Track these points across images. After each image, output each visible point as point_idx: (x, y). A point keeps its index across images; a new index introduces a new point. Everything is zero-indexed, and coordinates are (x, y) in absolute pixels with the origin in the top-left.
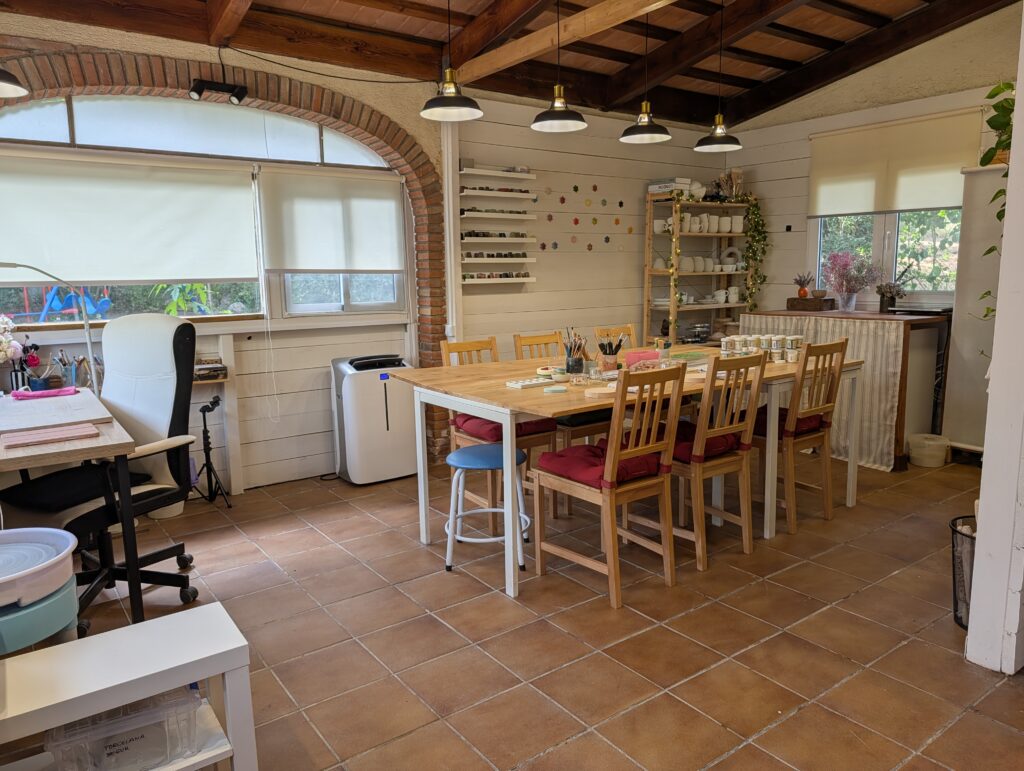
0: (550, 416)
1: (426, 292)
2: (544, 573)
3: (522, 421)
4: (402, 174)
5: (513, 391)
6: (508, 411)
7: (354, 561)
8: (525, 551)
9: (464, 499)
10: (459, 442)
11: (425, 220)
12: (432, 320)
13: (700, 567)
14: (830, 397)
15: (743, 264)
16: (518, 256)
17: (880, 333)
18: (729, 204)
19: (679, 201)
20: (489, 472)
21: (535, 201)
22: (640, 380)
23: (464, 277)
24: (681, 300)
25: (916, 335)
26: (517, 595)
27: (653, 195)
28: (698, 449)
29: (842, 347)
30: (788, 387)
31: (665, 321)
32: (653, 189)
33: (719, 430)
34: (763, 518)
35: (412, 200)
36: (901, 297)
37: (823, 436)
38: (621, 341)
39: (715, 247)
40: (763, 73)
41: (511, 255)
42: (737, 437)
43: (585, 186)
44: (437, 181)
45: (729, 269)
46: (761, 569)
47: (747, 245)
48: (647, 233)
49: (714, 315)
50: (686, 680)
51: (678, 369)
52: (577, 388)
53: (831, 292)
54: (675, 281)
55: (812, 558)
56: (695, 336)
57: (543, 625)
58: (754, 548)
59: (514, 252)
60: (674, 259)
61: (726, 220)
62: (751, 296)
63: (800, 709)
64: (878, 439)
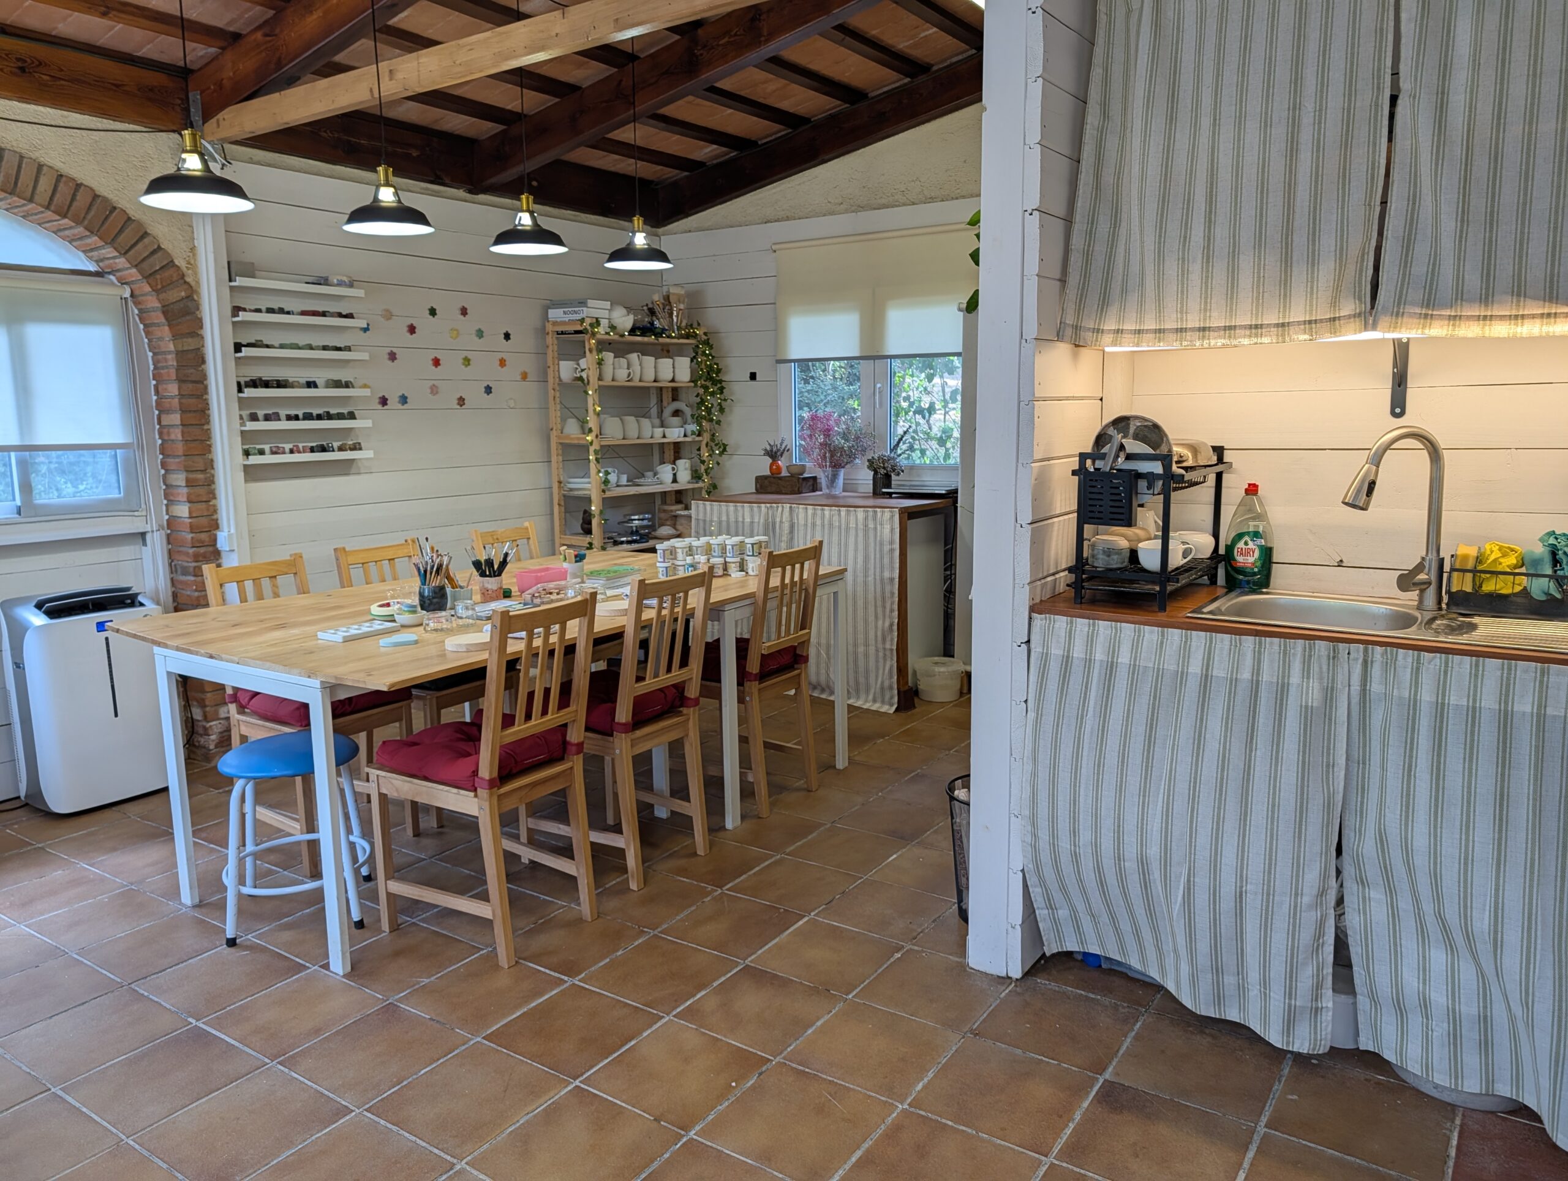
0: (385, 689)
1: (179, 479)
2: (395, 927)
3: (342, 696)
4: (123, 282)
5: (330, 647)
6: (316, 683)
7: (55, 953)
8: (361, 896)
9: (256, 822)
10: (244, 730)
11: (171, 359)
12: (191, 526)
13: (633, 886)
14: (805, 623)
15: (693, 427)
16: (340, 416)
17: (871, 525)
18: (668, 340)
19: (594, 334)
20: (299, 779)
21: (366, 330)
22: (528, 622)
23: (247, 453)
24: (606, 482)
25: (915, 525)
26: (349, 969)
27: (555, 323)
28: (623, 713)
29: (815, 553)
30: (747, 612)
31: (585, 512)
32: (555, 314)
33: (651, 683)
34: (722, 797)
35: (146, 326)
36: (898, 474)
37: (799, 675)
38: (506, 555)
39: (654, 400)
40: (705, 152)
41: (329, 417)
42: (679, 688)
43: (448, 307)
44: (189, 297)
45: (675, 434)
46: (719, 877)
47: (698, 400)
48: (551, 380)
49: (658, 501)
50: (606, 1061)
51: (585, 601)
52: (435, 635)
53: (812, 469)
54: (596, 452)
55: (788, 850)
56: (632, 533)
57: (390, 1011)
58: (711, 844)
59: (333, 411)
60: (592, 422)
61: (665, 363)
62: (707, 474)
63: (760, 1074)
64: (877, 668)
